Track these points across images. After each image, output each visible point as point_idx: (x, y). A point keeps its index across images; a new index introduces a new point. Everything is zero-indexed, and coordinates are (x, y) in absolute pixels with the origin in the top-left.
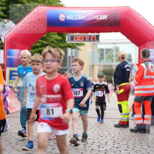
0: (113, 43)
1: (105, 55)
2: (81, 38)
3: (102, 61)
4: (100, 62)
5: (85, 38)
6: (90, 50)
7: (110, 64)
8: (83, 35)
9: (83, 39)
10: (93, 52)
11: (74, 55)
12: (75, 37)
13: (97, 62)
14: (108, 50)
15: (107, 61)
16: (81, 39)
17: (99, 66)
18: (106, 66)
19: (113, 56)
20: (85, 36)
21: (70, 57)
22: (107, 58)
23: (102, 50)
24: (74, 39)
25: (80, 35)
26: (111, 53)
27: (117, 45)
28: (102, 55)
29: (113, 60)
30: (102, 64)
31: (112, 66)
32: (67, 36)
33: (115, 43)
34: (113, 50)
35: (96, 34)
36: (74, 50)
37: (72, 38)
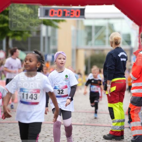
0: (105, 19)
1: (93, 34)
2: (60, 12)
3: (90, 43)
4: (87, 44)
5: (64, 13)
6: (73, 28)
7: (101, 47)
8: (62, 9)
9: (61, 14)
10: (77, 31)
11: (50, 34)
12: (50, 12)
13: (82, 44)
14: (98, 28)
15: (97, 42)
16: (59, 14)
17: (86, 50)
18: (95, 50)
19: (105, 36)
20: (65, 10)
21: (44, 38)
22: (96, 40)
23: (90, 27)
24: (50, 14)
25: (58, 9)
26: (103, 32)
27: (111, 21)
28: (90, 34)
29: (104, 42)
30: (89, 47)
31: (103, 50)
32: (39, 9)
33: (109, 19)
34: (105, 28)
35: (80, 7)
36: (50, 28)
37: (47, 13)
